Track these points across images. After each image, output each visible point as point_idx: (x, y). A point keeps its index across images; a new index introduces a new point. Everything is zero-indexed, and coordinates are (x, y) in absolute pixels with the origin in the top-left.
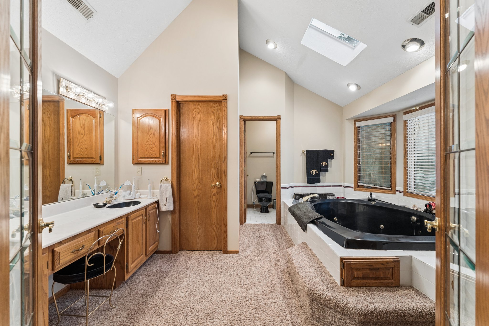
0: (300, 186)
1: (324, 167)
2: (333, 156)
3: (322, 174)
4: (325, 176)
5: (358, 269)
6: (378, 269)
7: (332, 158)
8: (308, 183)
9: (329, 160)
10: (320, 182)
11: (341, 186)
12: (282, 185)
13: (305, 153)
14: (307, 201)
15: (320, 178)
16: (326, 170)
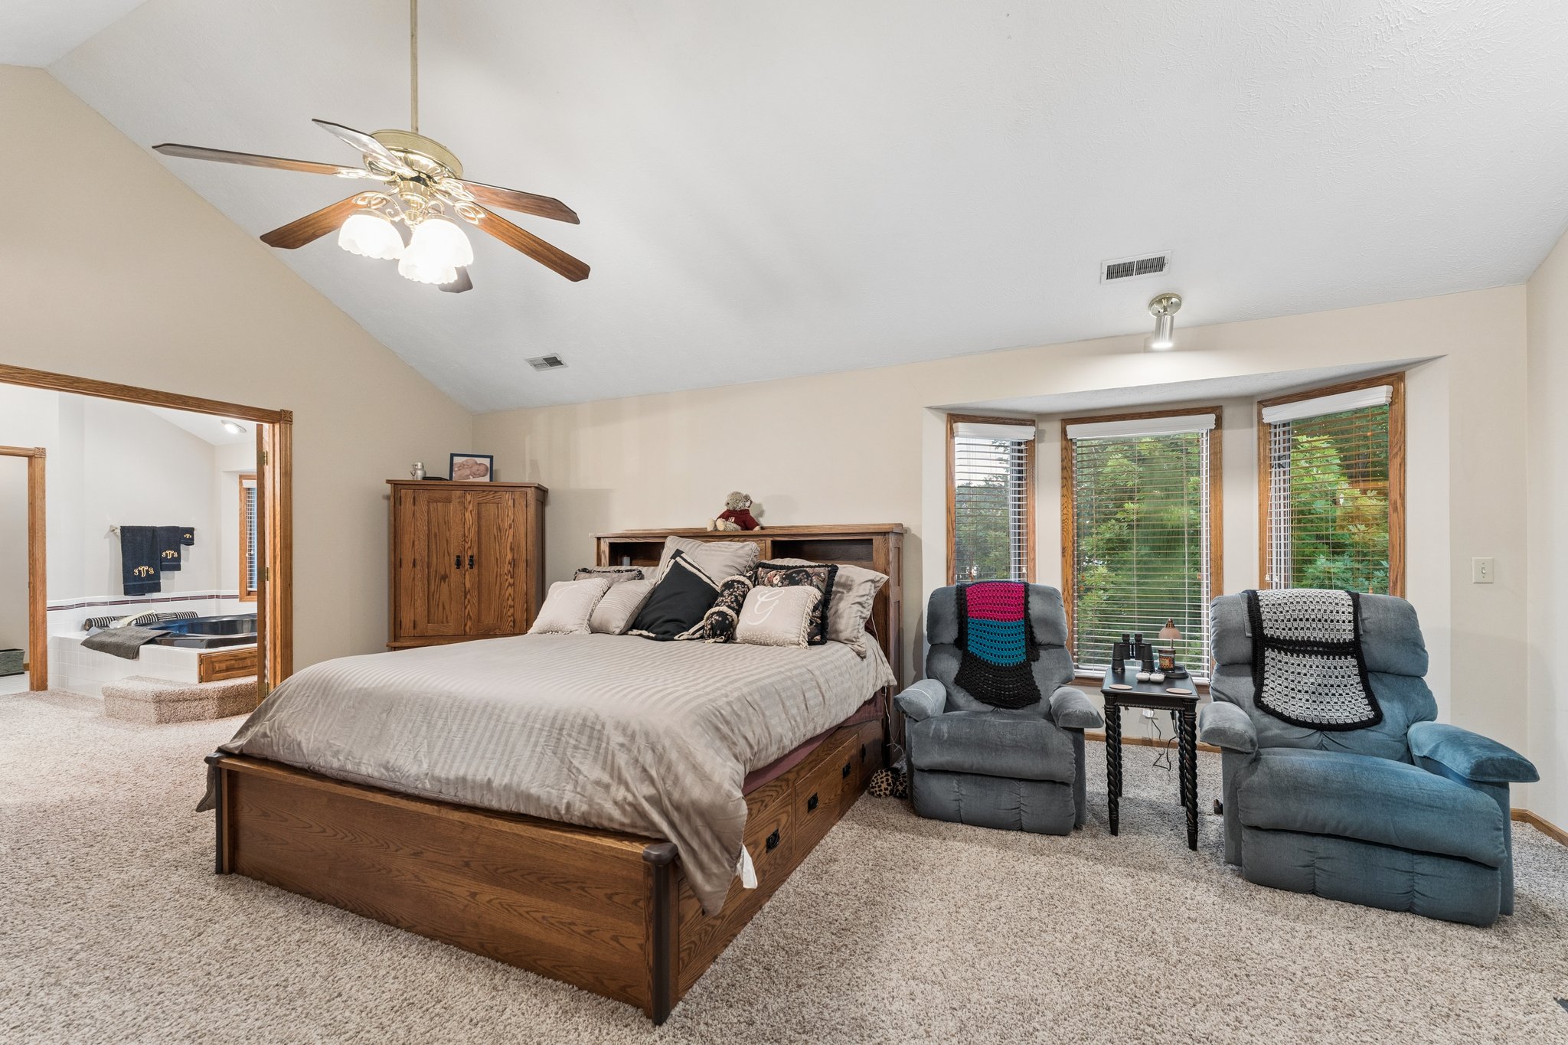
0: (105, 604)
1: (169, 560)
2: (192, 539)
3: (163, 574)
4: (173, 578)
5: (220, 661)
6: (245, 658)
7: (190, 542)
8: (126, 593)
9: (182, 547)
10: (159, 590)
11: (211, 597)
12: (50, 603)
13: (118, 531)
14: (129, 624)
15: (159, 584)
16: (175, 565)
